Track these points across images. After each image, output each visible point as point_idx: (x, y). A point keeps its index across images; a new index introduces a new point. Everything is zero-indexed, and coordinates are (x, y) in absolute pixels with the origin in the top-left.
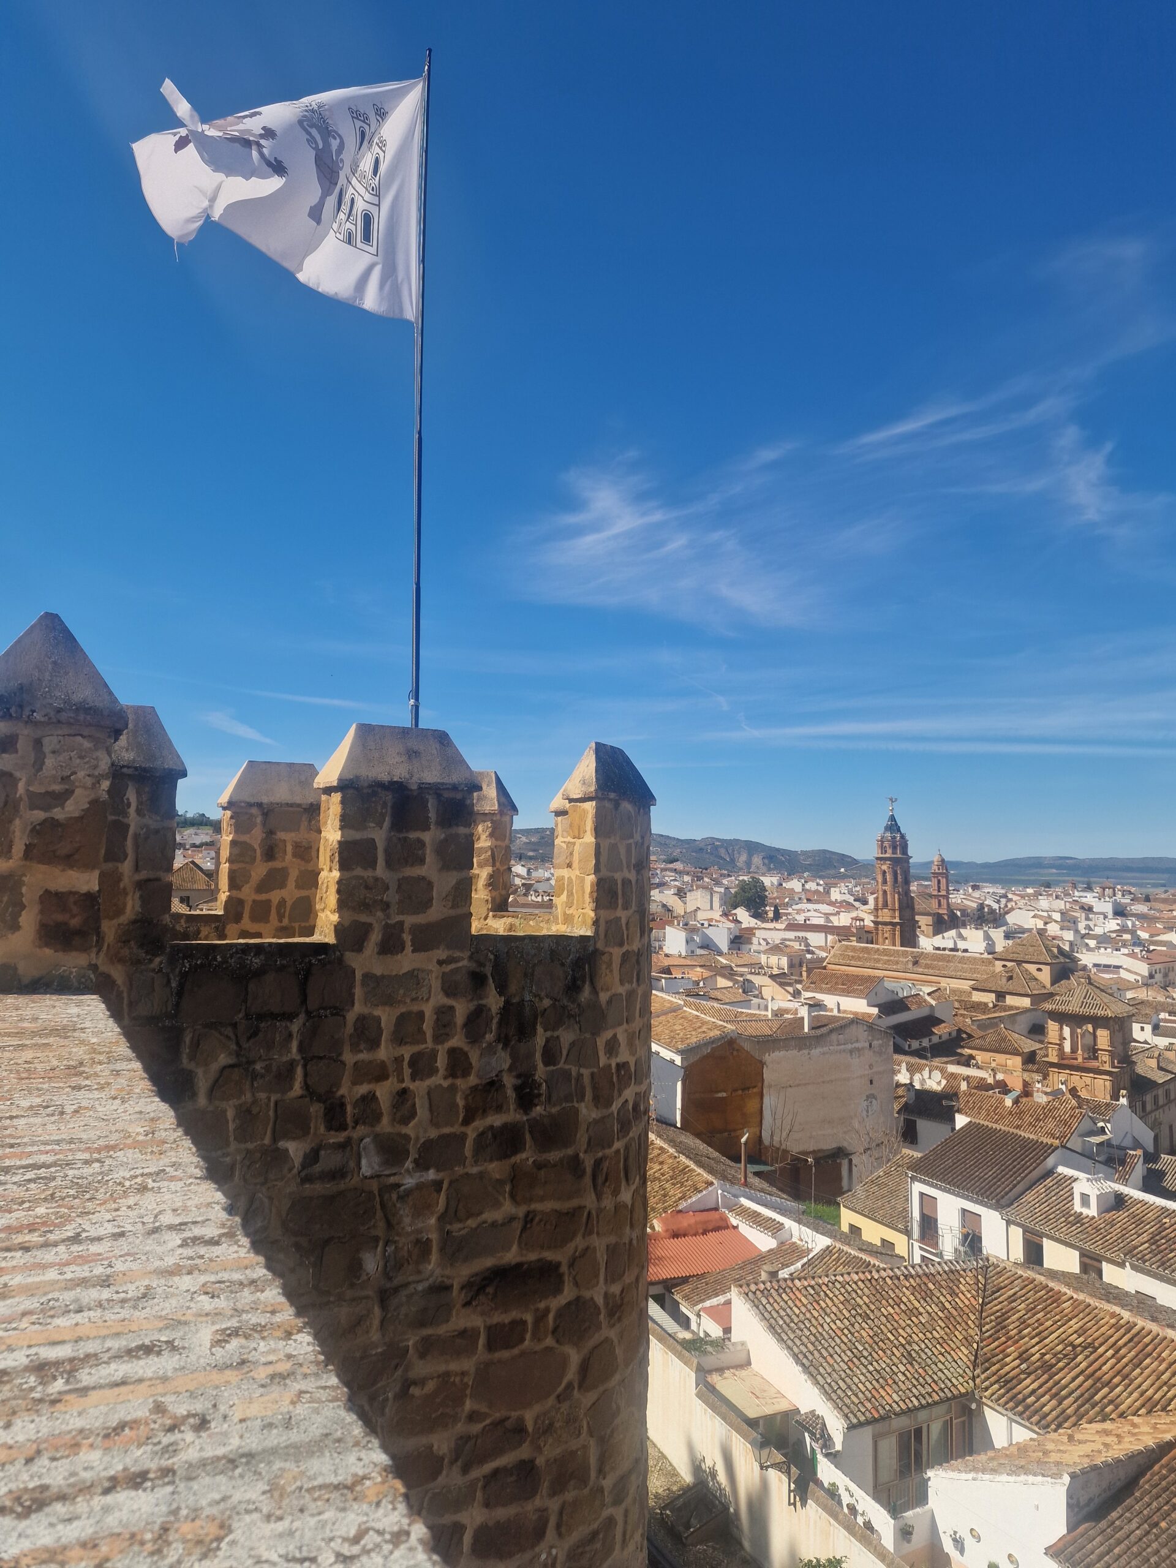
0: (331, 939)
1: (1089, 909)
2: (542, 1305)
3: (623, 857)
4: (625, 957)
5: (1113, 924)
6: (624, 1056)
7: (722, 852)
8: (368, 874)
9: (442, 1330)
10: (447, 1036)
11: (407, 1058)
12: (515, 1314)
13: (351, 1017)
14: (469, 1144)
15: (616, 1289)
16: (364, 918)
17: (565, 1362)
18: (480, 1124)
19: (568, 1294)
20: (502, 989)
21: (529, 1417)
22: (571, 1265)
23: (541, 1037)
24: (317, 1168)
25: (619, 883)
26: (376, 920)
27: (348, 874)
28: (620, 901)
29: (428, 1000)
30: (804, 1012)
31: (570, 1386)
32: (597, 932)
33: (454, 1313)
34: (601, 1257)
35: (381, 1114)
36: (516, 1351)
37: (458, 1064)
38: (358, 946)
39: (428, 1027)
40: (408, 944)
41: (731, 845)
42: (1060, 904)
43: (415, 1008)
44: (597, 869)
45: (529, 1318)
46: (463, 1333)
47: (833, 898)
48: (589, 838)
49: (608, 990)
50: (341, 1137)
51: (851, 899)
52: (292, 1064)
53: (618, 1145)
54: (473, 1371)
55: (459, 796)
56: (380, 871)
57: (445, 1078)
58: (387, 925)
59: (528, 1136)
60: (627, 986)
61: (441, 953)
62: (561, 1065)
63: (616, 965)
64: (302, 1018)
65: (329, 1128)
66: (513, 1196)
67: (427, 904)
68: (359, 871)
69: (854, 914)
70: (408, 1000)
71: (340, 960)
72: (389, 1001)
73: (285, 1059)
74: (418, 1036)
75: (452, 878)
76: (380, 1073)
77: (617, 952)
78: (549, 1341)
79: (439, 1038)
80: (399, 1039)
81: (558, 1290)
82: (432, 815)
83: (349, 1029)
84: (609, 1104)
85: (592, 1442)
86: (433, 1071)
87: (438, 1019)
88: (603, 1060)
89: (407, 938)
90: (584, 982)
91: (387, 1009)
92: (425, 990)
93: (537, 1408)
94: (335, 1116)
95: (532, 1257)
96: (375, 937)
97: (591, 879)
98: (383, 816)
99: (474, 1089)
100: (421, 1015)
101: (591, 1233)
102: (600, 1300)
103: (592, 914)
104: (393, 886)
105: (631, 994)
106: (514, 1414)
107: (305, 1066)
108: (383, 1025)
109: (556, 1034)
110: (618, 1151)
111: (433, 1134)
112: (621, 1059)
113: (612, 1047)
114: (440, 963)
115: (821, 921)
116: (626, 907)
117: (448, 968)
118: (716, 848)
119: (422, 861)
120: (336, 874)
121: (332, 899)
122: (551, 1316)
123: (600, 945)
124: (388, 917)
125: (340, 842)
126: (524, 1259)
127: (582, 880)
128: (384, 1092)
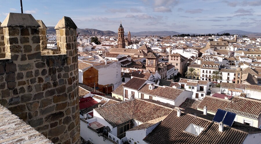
0: (10, 58)
1: (153, 40)
2: (60, 119)
3: (72, 39)
4: (73, 58)
5: (157, 43)
6: (74, 75)
7: (89, 32)
8: (17, 45)
9: (41, 126)
10: (38, 75)
11: (29, 80)
12: (56, 121)
13: (16, 73)
14: (44, 94)
15: (74, 114)
16: (17, 54)
17: (65, 127)
18: (46, 90)
19: (65, 116)
20: (48, 65)
21: (59, 137)
22: (66, 111)
23: (57, 74)
24: (12, 102)
25: (71, 44)
26: (20, 54)
27: (12, 45)
28: (71, 48)
29: (33, 69)
30: (105, 61)
31: (66, 130)
32: (67, 54)
33: (43, 123)
34: (71, 109)
35: (25, 91)
36: (56, 127)
37: (40, 80)
38: (16, 60)
39: (33, 74)
40: (27, 58)
41: (91, 30)
42: (149, 39)
43: (30, 71)
44: (66, 42)
45: (58, 121)
46: (46, 126)
47: (110, 40)
48: (64, 36)
49: (70, 64)
50: (17, 96)
51: (114, 40)
52: (4, 83)
53: (73, 91)
54: (48, 131)
55: (35, 28)
56: (19, 44)
57: (38, 83)
58: (22, 55)
59: (56, 91)
60: (74, 63)
61: (35, 60)
62: (62, 78)
63: (71, 60)
64: (5, 74)
65: (14, 94)
66: (54, 102)
67: (31, 50)
68: (14, 44)
69: (114, 43)
70: (28, 69)
71: (12, 62)
72: (24, 70)
73: (2, 82)
74: (32, 76)
75: (36, 45)
76: (24, 83)
77: (71, 57)
78: (62, 124)
79: (36, 76)
80: (27, 76)
81: (63, 116)
82: (30, 32)
83: (16, 76)
84: (71, 84)
85: (71, 138)
86: (35, 82)
87: (35, 72)
88: (70, 77)
89: (27, 57)
90: (65, 63)
91: (24, 71)
92: (32, 67)
93: (61, 135)
94: (15, 92)
95: (58, 111)
96: (20, 57)
97: (65, 44)
98: (19, 33)
99: (44, 84)
100: (32, 72)
101: (69, 106)
102: (71, 117)
103: (66, 50)
104: (23, 47)
105: (75, 65)
106: (56, 137)
107: (7, 83)
108: (23, 74)
109: (60, 73)
110: (73, 92)
111: (37, 93)
112: (73, 76)
113: (71, 74)
114: (35, 62)
115: (108, 44)
116: (73, 49)
117: (37, 62)
118: (88, 30)
119: (28, 42)
120: (9, 45)
121: (9, 50)
122: (62, 120)
123: (68, 56)
124: (22, 53)
125: (9, 39)
126: (56, 112)
127: (64, 44)
128: (25, 87)
